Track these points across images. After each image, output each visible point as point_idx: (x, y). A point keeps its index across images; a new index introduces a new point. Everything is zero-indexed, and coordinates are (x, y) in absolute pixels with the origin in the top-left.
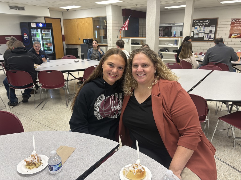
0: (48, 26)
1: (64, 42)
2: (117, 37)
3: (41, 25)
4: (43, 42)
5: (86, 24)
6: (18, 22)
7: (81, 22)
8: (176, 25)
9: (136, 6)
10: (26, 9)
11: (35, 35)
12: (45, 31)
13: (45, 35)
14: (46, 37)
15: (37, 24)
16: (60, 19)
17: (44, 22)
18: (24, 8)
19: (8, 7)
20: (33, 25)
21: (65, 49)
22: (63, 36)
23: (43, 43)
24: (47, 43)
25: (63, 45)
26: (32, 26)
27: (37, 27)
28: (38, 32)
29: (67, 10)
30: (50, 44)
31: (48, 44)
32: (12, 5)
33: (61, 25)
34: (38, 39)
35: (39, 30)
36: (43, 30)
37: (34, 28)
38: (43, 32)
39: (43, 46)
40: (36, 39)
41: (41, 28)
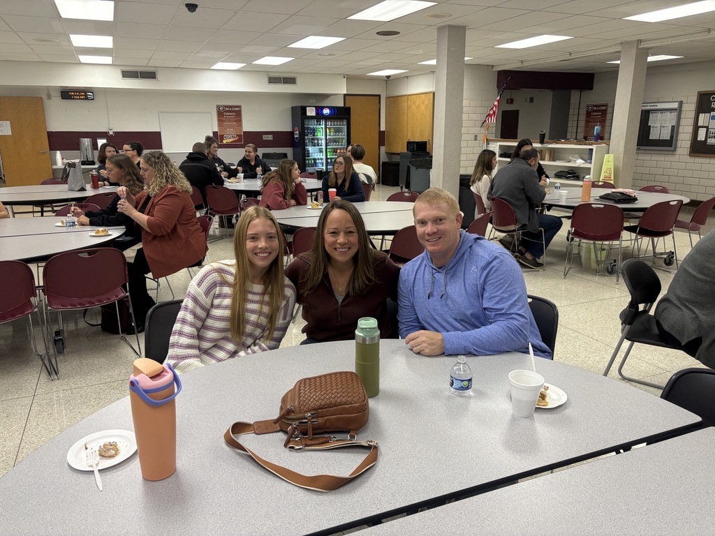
0: (342, 114)
1: (383, 149)
2: (473, 139)
3: (326, 111)
4: (326, 145)
5: (423, 107)
6: (288, 105)
7: (414, 103)
8: (660, 106)
9: (520, 64)
10: (298, 81)
11: (314, 131)
12: (336, 123)
13: (335, 132)
14: (335, 135)
15: (319, 109)
16: (379, 96)
17: (342, 105)
18: (295, 79)
19: (266, 80)
20: (311, 112)
21: (381, 164)
22: (382, 134)
23: (326, 149)
24: (337, 149)
25: (379, 155)
26: (308, 115)
27: (319, 117)
28: (320, 125)
29: (387, 76)
30: (342, 151)
31: (338, 151)
32: (273, 75)
33: (380, 109)
34: (318, 140)
35: (323, 122)
36: (331, 122)
37: (312, 118)
38: (331, 125)
39: (326, 155)
40: (313, 139)
41: (327, 118)
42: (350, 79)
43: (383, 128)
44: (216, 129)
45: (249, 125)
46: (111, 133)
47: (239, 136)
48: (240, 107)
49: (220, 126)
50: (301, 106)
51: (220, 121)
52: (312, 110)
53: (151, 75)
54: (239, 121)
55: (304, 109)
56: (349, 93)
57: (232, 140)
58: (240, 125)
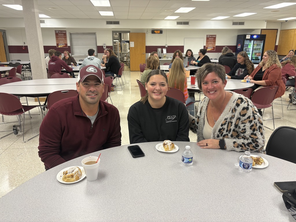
0: (262, 38)
3: (255, 37)
4: (253, 51)
6: (236, 34)
10: (245, 23)
11: (247, 46)
12: (258, 42)
13: (257, 45)
14: (257, 47)
15: (252, 36)
16: (277, 29)
17: (260, 34)
19: (232, 23)
20: (248, 37)
22: (276, 47)
23: (253, 53)
24: (257, 53)
26: (246, 38)
27: (252, 38)
28: (251, 42)
29: (286, 21)
30: (259, 54)
31: (257, 54)
33: (277, 36)
34: (249, 49)
35: (252, 41)
36: (256, 41)
37: (248, 39)
38: (256, 43)
39: (252, 56)
40: (247, 49)
41: (254, 39)
42: (268, 22)
43: (277, 44)
44: (205, 45)
45: (218, 43)
46: (166, 46)
47: (214, 48)
48: (216, 35)
49: (207, 43)
50: (244, 35)
51: (207, 41)
52: (249, 36)
53: (187, 23)
54: (215, 41)
55: (245, 36)
56: (267, 28)
57: (211, 49)
58: (215, 43)
